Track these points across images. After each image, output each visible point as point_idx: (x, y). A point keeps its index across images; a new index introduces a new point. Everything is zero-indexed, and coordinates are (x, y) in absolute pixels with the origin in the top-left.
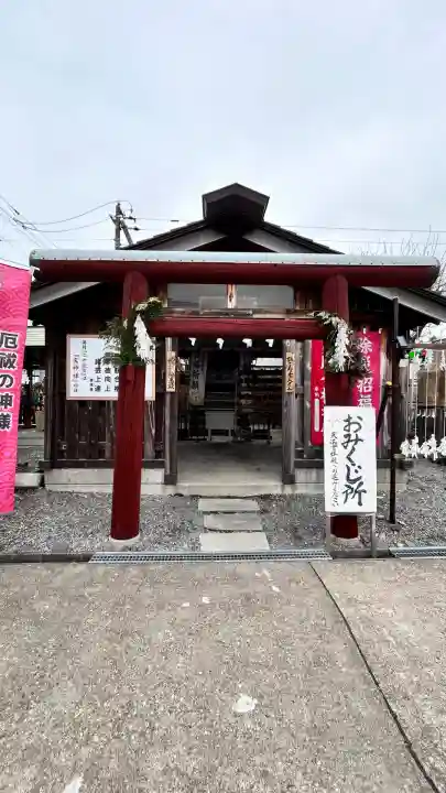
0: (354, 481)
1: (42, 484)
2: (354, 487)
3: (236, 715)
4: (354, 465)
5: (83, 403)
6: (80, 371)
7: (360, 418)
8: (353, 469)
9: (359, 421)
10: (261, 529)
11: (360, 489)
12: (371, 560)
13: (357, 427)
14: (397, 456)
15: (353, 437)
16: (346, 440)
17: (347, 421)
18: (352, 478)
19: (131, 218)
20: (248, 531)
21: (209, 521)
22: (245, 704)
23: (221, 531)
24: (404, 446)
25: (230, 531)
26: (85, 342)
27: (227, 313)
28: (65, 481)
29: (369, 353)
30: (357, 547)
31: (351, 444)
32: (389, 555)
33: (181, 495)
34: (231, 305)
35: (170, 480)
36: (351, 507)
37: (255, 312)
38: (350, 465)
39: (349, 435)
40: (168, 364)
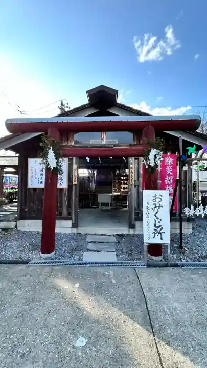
0: (158, 227)
1: (16, 227)
2: (158, 230)
3: (74, 347)
4: (158, 219)
5: (35, 190)
6: (33, 175)
7: (161, 196)
8: (157, 221)
9: (160, 197)
10: (114, 250)
11: (162, 231)
12: (166, 268)
13: (160, 200)
14: (182, 215)
15: (158, 205)
16: (154, 206)
17: (154, 197)
18: (157, 225)
19: (67, 107)
20: (108, 251)
21: (90, 246)
22: (81, 342)
23: (95, 251)
24: (186, 210)
25: (99, 251)
26: (36, 161)
27: (102, 146)
28: (27, 226)
29: (171, 165)
30: (161, 261)
31: (156, 209)
32: (177, 266)
33: (80, 233)
34: (104, 143)
35: (75, 226)
36: (157, 240)
37: (115, 146)
38: (156, 219)
39: (156, 204)
40: (73, 171)
